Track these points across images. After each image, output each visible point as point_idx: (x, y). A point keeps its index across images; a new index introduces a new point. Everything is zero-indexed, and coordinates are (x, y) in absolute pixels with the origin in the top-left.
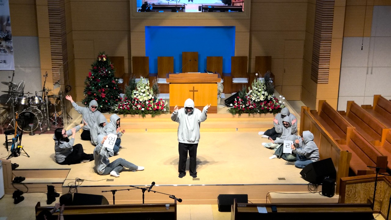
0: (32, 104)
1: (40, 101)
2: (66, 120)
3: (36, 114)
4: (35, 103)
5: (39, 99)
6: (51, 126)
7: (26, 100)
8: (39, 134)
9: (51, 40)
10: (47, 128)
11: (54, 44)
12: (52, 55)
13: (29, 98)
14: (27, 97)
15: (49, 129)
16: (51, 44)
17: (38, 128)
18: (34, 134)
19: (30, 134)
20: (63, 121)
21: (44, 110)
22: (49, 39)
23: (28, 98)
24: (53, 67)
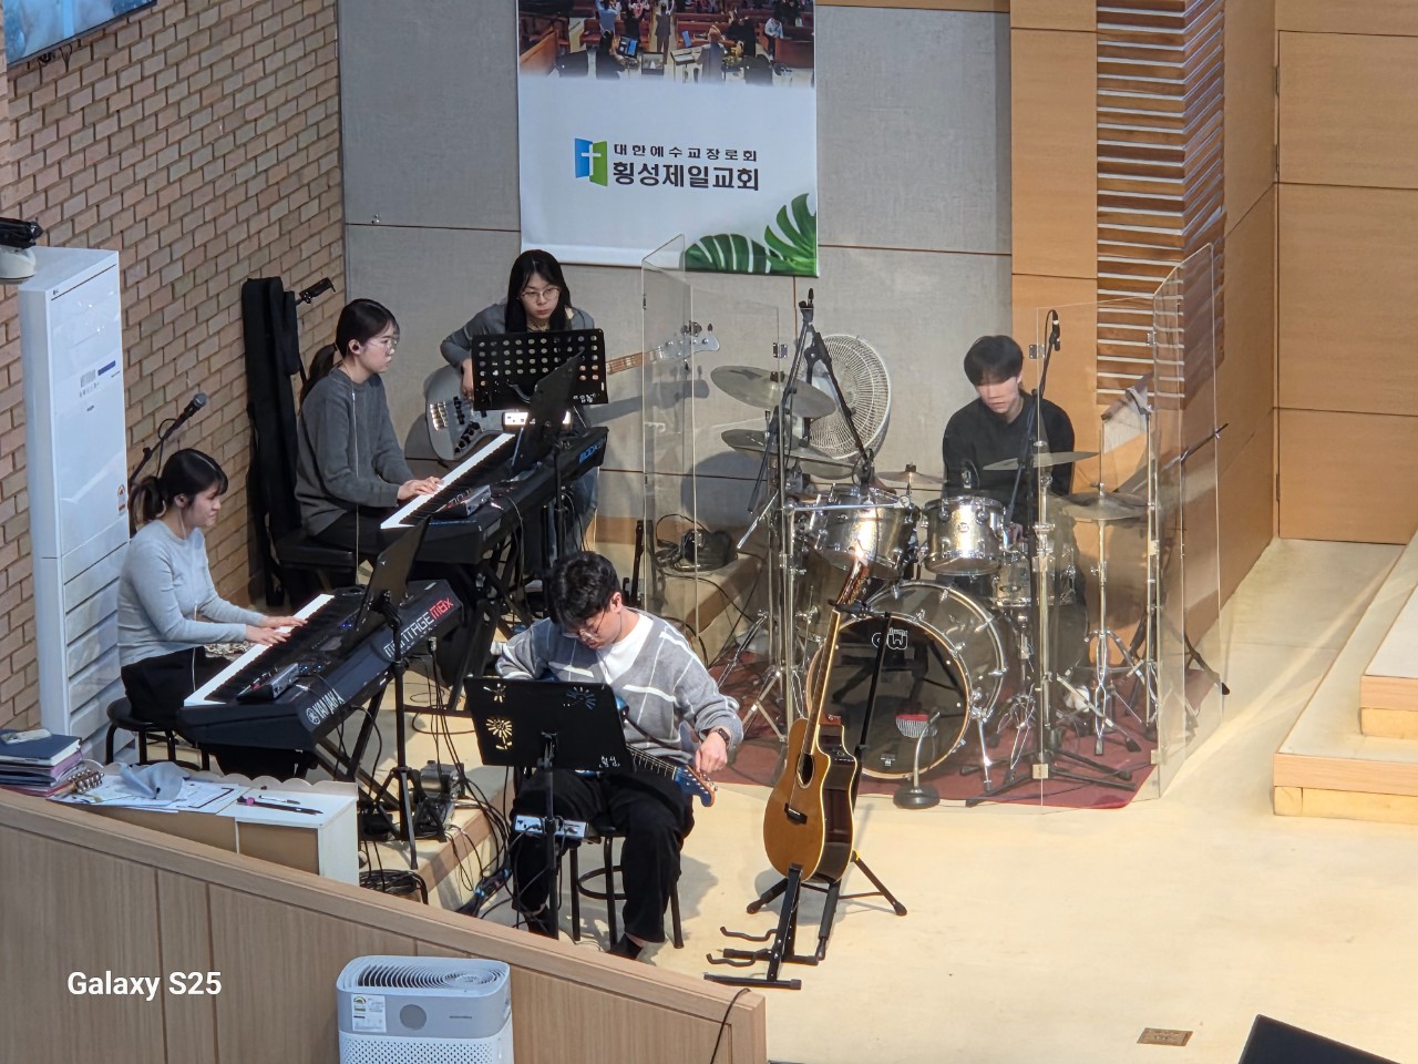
0: (927, 560)
1: (992, 538)
2: (1183, 701)
3: (956, 638)
4: (956, 554)
5: (985, 521)
6: (1062, 738)
7: (885, 521)
8: (971, 804)
9: (1102, 51)
10: (1028, 760)
11: (1126, 85)
12: (1102, 168)
13: (913, 513)
14: (898, 505)
15: (1041, 771)
16: (1101, 84)
17: (961, 750)
18: (931, 800)
19: (904, 801)
20: (1153, 710)
21: (1017, 611)
22: (1091, 44)
23: (906, 512)
24: (1102, 267)
